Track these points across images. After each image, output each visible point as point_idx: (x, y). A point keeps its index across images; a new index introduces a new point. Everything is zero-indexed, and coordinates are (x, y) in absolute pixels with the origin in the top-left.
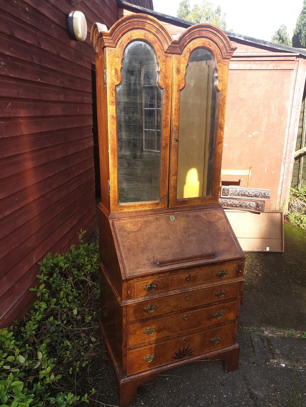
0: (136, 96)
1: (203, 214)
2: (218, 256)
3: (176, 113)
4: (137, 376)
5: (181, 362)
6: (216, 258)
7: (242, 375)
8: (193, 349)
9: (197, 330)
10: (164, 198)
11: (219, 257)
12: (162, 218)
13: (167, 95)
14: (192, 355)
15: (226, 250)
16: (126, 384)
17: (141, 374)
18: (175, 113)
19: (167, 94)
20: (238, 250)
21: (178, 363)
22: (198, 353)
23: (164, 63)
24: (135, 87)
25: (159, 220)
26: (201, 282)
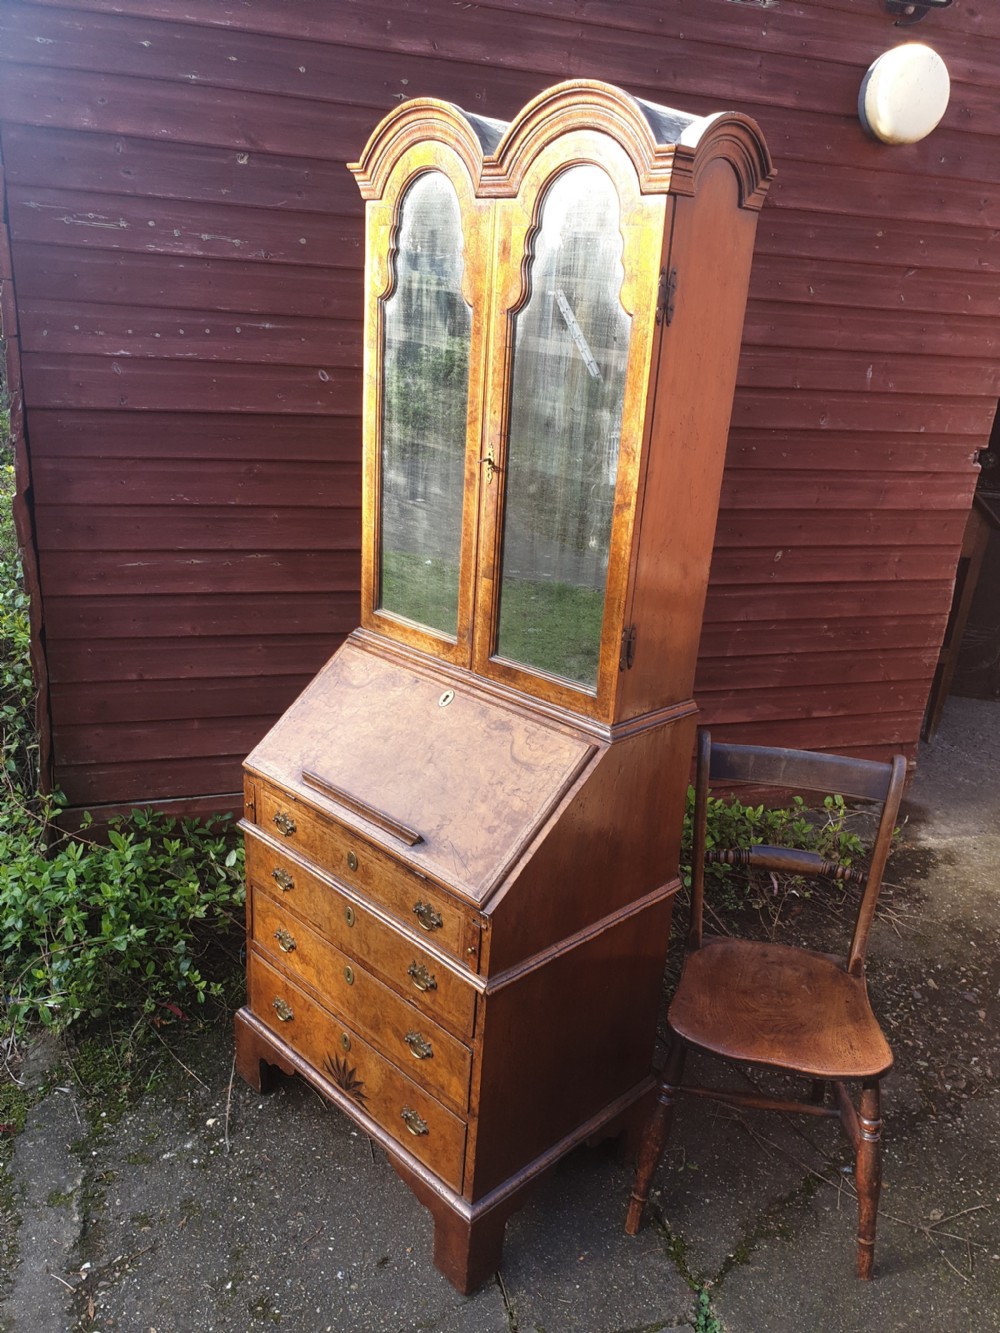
0: (421, 326)
1: (526, 730)
2: (426, 852)
3: (496, 382)
4: (262, 1028)
5: (336, 1096)
6: (413, 853)
7: (444, 1315)
8: (364, 1091)
9: (374, 1040)
10: (464, 636)
11: (422, 856)
12: (427, 684)
13: (478, 325)
14: (360, 1102)
15: (462, 854)
16: (240, 1025)
17: (267, 1034)
18: (493, 380)
19: (479, 321)
20: (487, 876)
21: (329, 1089)
22: (376, 1116)
23: (473, 230)
24: (419, 303)
25: (418, 685)
26: (381, 898)
